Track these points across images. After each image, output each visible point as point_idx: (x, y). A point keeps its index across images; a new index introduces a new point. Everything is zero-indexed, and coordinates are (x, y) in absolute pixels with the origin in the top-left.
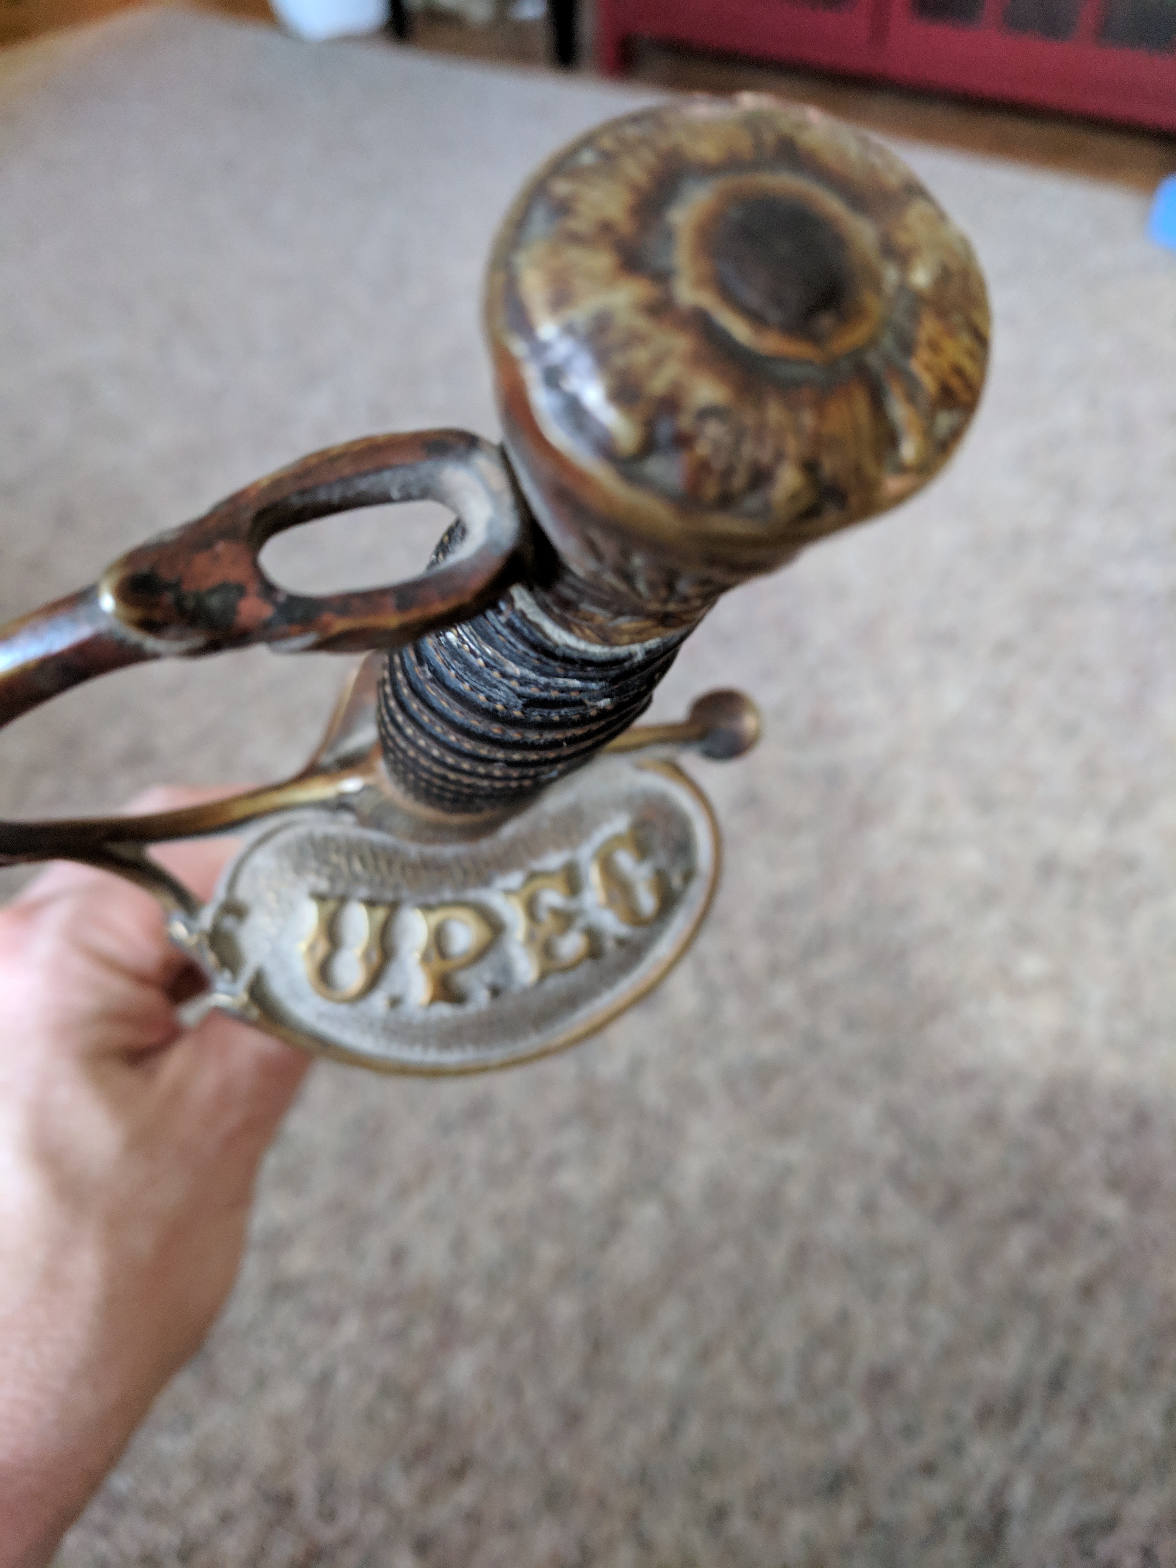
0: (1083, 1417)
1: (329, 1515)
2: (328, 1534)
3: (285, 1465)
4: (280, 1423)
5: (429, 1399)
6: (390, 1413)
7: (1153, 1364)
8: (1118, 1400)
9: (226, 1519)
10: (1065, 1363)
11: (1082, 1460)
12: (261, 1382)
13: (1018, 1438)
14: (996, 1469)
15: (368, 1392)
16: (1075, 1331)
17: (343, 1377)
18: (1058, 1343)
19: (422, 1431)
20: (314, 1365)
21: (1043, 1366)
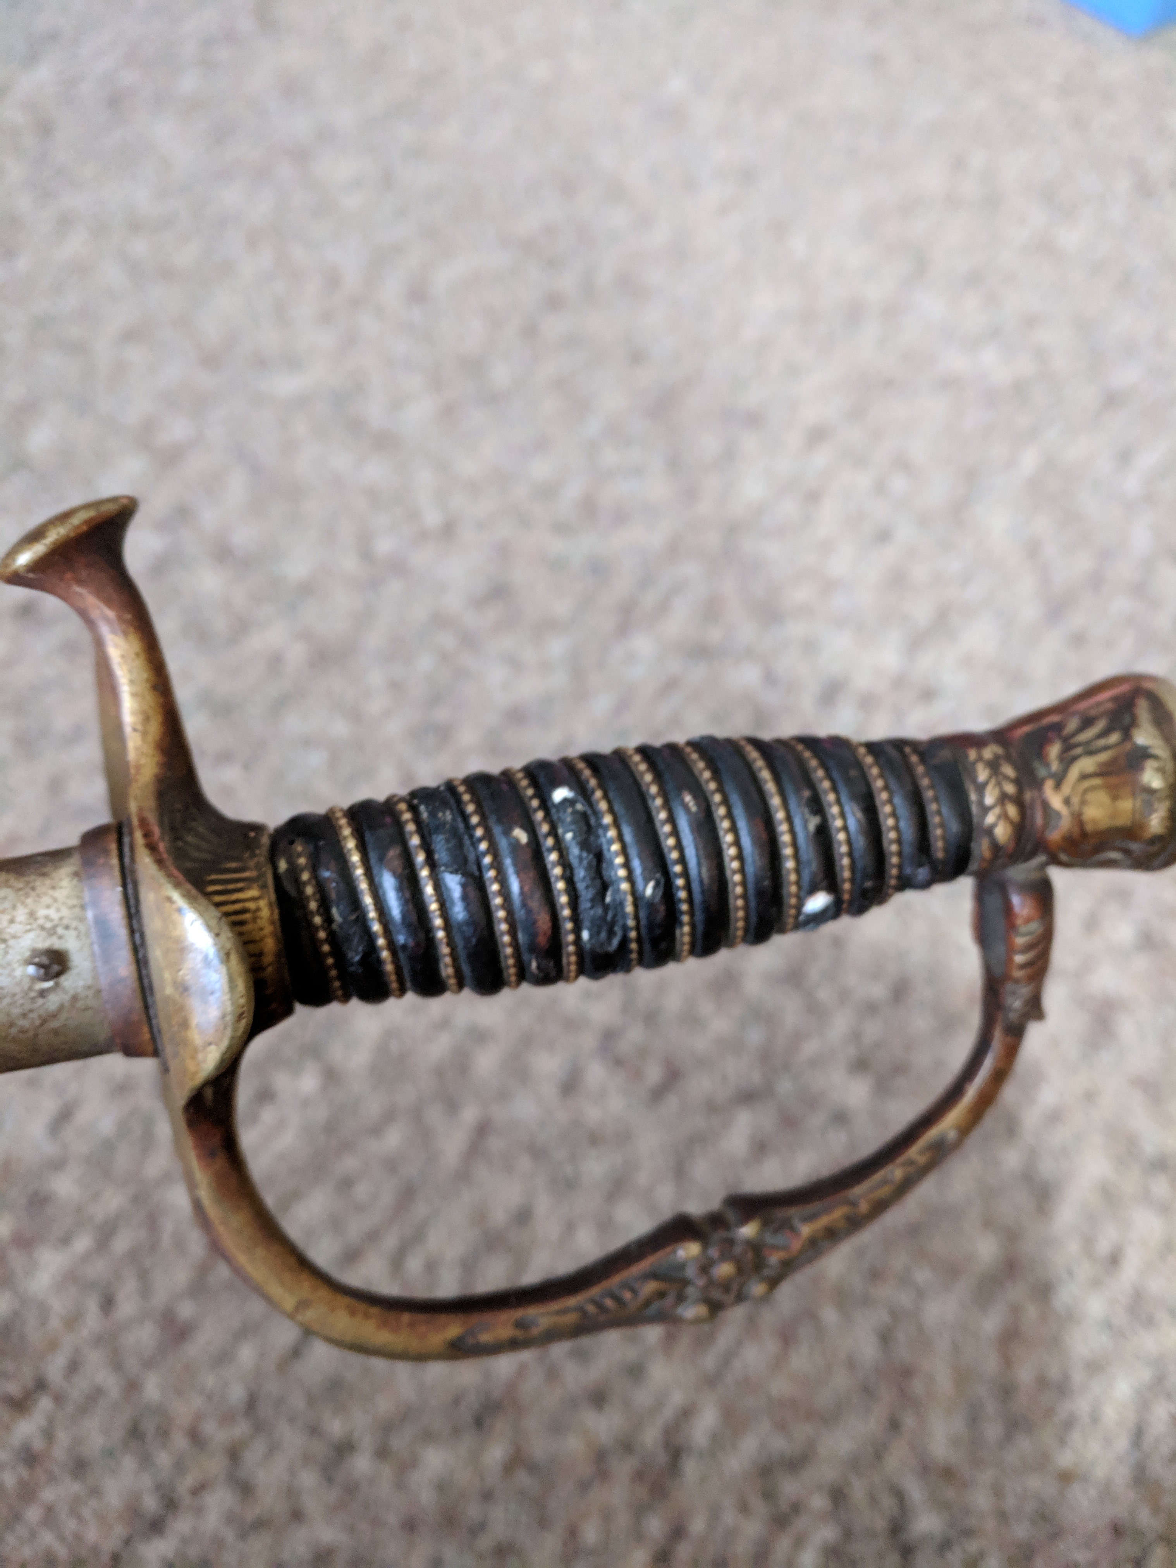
14: (677, 1398)
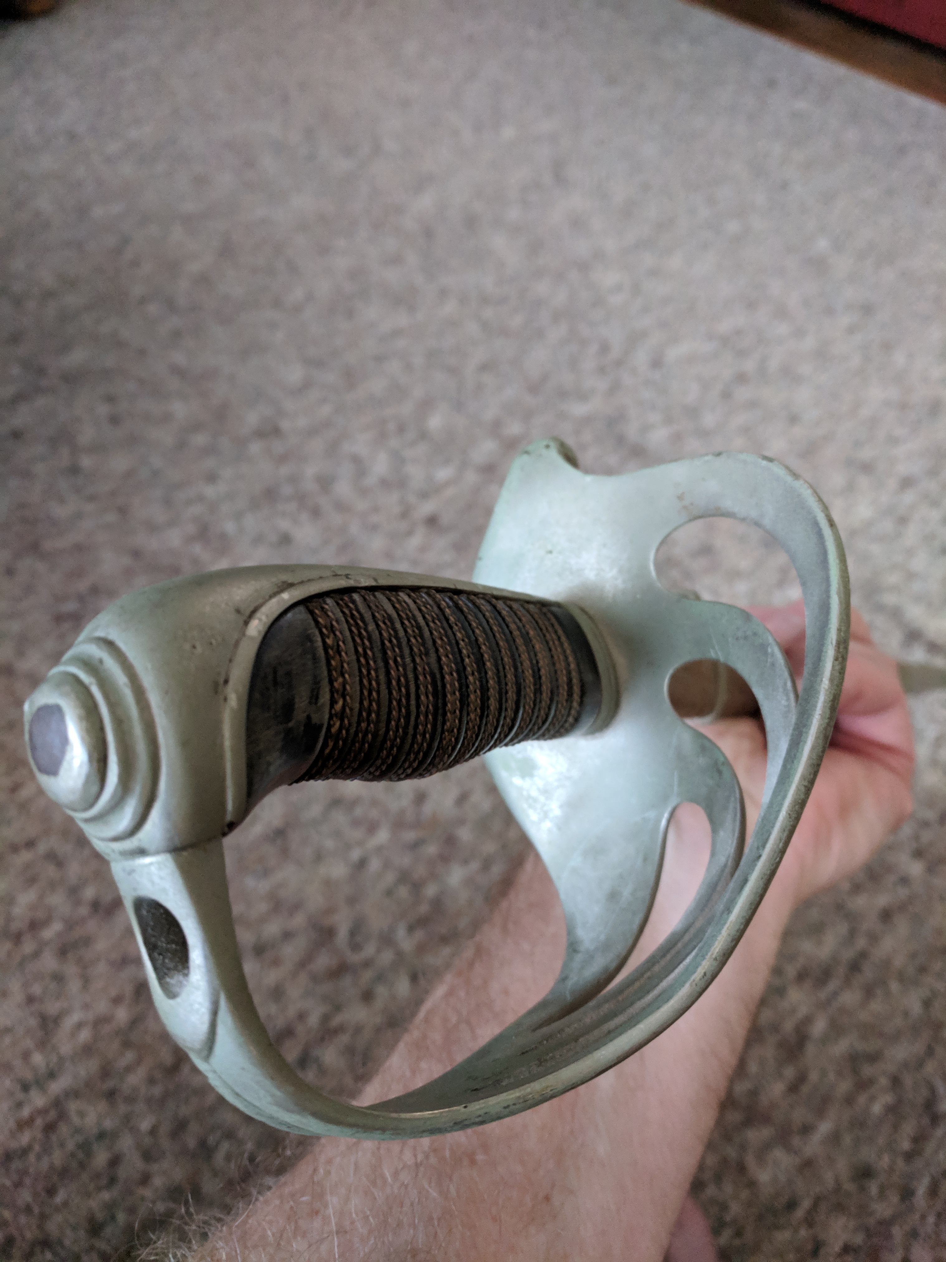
0: (869, 992)
1: (355, 947)
2: (354, 958)
3: (330, 911)
4: (328, 883)
5: (431, 891)
6: (403, 892)
7: (923, 970)
8: (894, 986)
9: (287, 935)
10: (863, 955)
11: (864, 1016)
12: (319, 857)
13: (823, 994)
15: (390, 878)
16: (873, 938)
17: (375, 865)
18: (861, 943)
19: (424, 908)
20: (356, 854)
21: (848, 954)
